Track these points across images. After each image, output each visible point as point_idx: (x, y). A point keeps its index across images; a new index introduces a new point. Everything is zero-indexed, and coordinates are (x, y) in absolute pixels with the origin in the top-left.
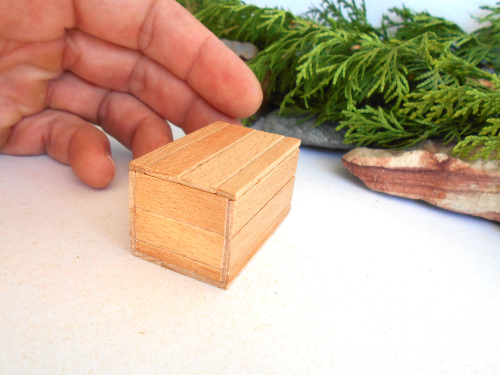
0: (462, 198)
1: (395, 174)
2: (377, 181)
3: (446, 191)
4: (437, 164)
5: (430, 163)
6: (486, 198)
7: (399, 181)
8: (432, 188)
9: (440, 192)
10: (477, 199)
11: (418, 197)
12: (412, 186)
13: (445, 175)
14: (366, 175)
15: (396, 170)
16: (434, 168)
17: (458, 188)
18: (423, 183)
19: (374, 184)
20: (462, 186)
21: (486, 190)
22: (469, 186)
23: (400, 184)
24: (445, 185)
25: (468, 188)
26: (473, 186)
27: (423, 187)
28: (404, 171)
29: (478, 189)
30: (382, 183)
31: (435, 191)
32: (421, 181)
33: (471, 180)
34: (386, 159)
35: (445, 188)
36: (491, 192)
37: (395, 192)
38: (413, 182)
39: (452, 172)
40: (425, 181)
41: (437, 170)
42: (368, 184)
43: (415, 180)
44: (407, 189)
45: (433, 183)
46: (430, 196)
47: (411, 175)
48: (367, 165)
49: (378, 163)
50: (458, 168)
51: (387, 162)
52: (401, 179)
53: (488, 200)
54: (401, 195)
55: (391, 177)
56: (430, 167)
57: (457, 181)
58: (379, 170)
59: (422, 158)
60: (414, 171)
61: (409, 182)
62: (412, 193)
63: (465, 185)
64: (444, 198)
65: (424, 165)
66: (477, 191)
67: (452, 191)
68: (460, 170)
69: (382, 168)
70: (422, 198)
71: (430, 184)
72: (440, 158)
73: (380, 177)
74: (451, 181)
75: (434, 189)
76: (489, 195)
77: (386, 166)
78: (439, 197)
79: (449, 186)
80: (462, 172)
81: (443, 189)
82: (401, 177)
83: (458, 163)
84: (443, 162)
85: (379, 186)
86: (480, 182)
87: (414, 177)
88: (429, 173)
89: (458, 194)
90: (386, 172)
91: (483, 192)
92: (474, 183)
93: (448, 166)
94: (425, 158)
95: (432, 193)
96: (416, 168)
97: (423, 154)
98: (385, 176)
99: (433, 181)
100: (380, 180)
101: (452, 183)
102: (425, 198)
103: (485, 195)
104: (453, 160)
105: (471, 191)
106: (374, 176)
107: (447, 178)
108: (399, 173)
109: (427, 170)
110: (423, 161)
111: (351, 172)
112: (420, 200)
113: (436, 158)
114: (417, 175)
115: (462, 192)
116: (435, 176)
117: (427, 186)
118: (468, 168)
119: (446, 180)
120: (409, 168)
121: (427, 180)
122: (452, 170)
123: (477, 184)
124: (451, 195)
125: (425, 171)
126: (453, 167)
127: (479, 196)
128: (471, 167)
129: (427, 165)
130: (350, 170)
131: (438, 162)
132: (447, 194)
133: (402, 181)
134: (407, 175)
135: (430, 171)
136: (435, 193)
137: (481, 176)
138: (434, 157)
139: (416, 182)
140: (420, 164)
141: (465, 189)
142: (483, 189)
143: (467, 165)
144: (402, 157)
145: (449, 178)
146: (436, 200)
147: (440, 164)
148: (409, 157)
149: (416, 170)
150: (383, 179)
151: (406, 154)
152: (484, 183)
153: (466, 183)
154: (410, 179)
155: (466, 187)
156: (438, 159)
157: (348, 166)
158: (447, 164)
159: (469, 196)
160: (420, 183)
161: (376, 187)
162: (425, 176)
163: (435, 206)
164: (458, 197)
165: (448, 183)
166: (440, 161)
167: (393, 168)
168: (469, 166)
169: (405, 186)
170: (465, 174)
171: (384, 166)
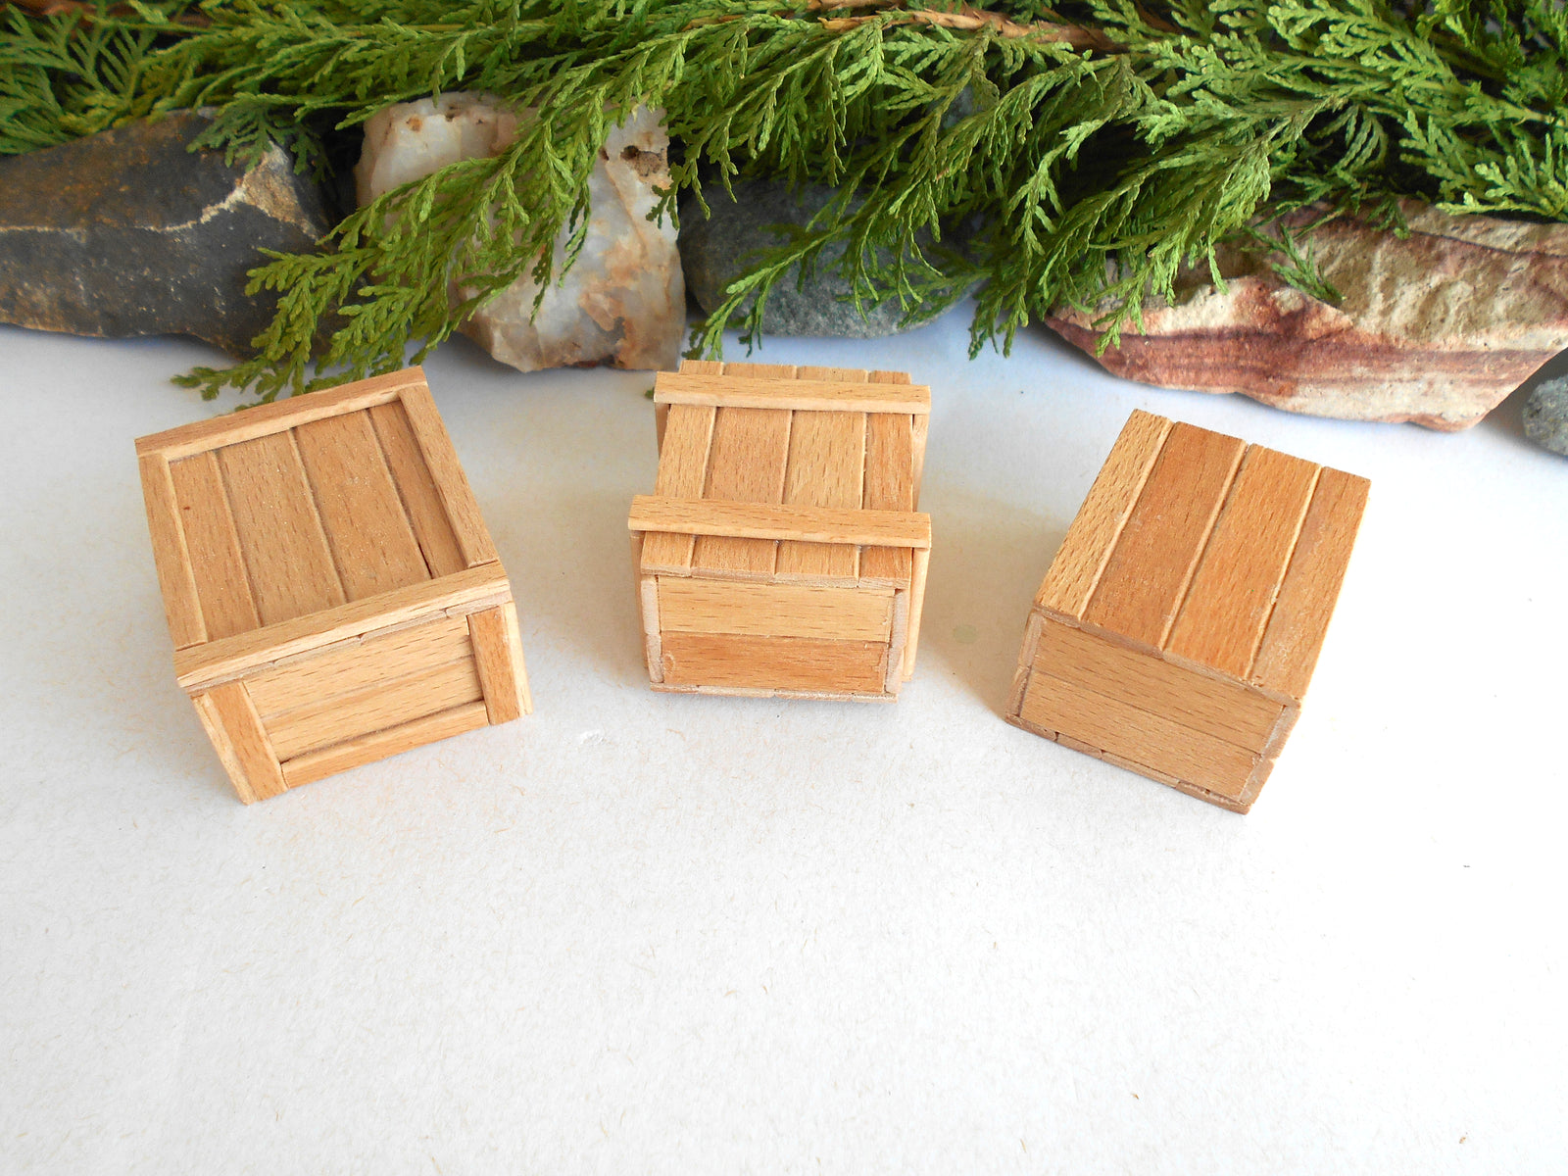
0: (1333, 393)
1: (1177, 348)
2: (1133, 363)
3: (1297, 382)
4: (1276, 317)
5: (1260, 316)
6: (1389, 392)
7: (1185, 361)
8: (1265, 374)
9: (1281, 383)
10: (1368, 393)
11: (1231, 390)
12: (1215, 369)
13: (1294, 347)
15: (1178, 337)
16: (1271, 328)
17: (1325, 376)
18: (1242, 363)
19: (1124, 369)
20: (1333, 372)
21: (1388, 376)
22: (1350, 371)
23: (1188, 368)
24: (1295, 368)
25: (1346, 374)
26: (1359, 370)
27: (1242, 370)
28: (1198, 336)
29: (1372, 376)
30: (1144, 367)
32: (1238, 358)
33: (1356, 357)
34: (1151, 316)
35: (1295, 375)
36: (1401, 380)
37: (1175, 384)
38: (1218, 360)
39: (1312, 341)
40: (1246, 357)
42: (1109, 369)
43: (1224, 354)
45: (1267, 362)
46: (1260, 390)
47: (1215, 345)
50: (1324, 331)
51: (1155, 322)
52: (1189, 356)
53: (1392, 393)
55: (1167, 352)
56: (1259, 325)
57: (1321, 361)
58: (1137, 342)
59: (1239, 302)
60: (1220, 335)
61: (1208, 361)
62: (1217, 384)
63: (1341, 369)
64: (1291, 395)
66: (1369, 379)
67: (1311, 381)
68: (1329, 335)
69: (1144, 336)
70: (1240, 390)
71: (1260, 364)
72: (1282, 304)
73: (1141, 356)
74: (1308, 361)
75: (1268, 378)
76: (1398, 384)
77: (1154, 331)
78: (1280, 392)
79: (1304, 372)
80: (1334, 341)
81: (1288, 378)
82: (1190, 350)
83: (1326, 320)
84: (1292, 315)
85: (1137, 376)
86: (1375, 363)
87: (1222, 349)
88: (1256, 339)
89: (1325, 387)
90: (1153, 345)
91: (1382, 381)
92: (1361, 365)
93: (1302, 325)
94: (1248, 302)
95: (1265, 385)
96: (1224, 328)
97: (1242, 293)
98: (1151, 352)
99: (1266, 357)
100: (1140, 362)
101: (1311, 366)
102: (1248, 393)
103: (1386, 385)
104: (1314, 309)
105: (1353, 380)
106: (1124, 353)
107: (1298, 355)
108: (1184, 343)
109: (1252, 332)
110: (1242, 311)
111: (1066, 338)
112: (1237, 395)
113: (1275, 301)
114: (1229, 343)
115: (1334, 381)
116: (1270, 347)
117: (1253, 369)
118: (1349, 329)
119: (1297, 357)
120: (1207, 331)
121: (1252, 355)
122: (1311, 334)
123: (1367, 366)
124: (1307, 389)
125: (1247, 335)
126: (1313, 327)
127: (1373, 387)
128: (1357, 324)
129: (1251, 319)
130: (1065, 334)
131: (1277, 313)
132: (1300, 388)
133: (1193, 360)
134: (1203, 345)
135: (1258, 334)
136: (1271, 384)
137: (1376, 349)
138: (1270, 301)
139: (1226, 359)
140: (1235, 318)
141: (1339, 376)
142: (1381, 376)
143: (1346, 320)
144: (1191, 304)
145: (1304, 353)
146: (1273, 399)
147: (1283, 318)
148: (1208, 303)
149: (1225, 332)
150: (1147, 360)
151: (1202, 297)
152: (1384, 363)
153: (1343, 365)
154: (1210, 355)
155: (1343, 372)
156: (1278, 304)
157: (1056, 326)
158: (1299, 319)
159: (1348, 389)
160: (1236, 362)
161: (1129, 377)
162: (1247, 346)
163: (1271, 407)
164: (1324, 391)
165: (1303, 365)
166: (1283, 311)
167: (1168, 334)
168: (1352, 324)
169: (1200, 369)
170: (1341, 345)
171: (1147, 332)
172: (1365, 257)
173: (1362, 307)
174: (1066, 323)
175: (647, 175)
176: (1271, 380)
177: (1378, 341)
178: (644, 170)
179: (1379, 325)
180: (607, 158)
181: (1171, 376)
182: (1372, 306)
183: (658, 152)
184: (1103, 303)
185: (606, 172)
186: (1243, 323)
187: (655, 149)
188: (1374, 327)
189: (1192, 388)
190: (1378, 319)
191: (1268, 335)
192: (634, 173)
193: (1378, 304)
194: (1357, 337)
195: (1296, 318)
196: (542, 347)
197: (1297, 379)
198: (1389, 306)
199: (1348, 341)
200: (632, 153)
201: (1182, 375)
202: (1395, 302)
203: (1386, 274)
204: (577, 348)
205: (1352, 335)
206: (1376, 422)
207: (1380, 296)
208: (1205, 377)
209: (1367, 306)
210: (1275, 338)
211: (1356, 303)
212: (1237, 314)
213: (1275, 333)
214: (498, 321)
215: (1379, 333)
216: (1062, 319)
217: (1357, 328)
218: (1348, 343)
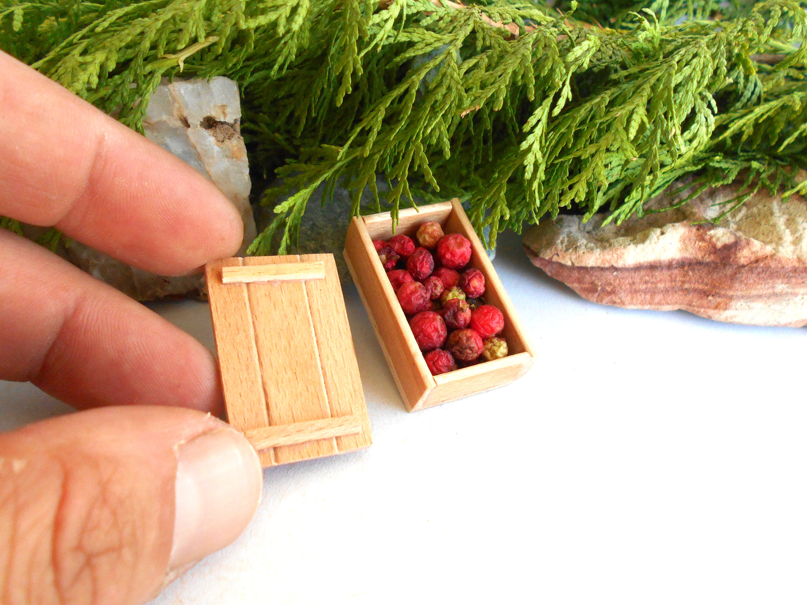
0: (758, 305)
1: (637, 277)
2: (603, 290)
3: (731, 298)
4: (714, 250)
5: (700, 249)
6: (801, 302)
7: (643, 287)
8: (705, 294)
9: (719, 300)
10: (785, 305)
11: (676, 307)
12: (666, 291)
13: (729, 271)
14: (580, 281)
15: (638, 268)
16: (708, 259)
17: (754, 292)
18: (686, 286)
19: (596, 295)
20: (762, 289)
21: (802, 291)
22: (773, 288)
23: (645, 292)
24: (730, 288)
25: (770, 291)
26: (780, 287)
27: (687, 291)
28: (653, 267)
29: (790, 291)
30: (613, 292)
32: (683, 282)
33: (778, 277)
34: (619, 252)
35: (730, 293)
37: (635, 304)
38: (668, 284)
39: (743, 266)
40: (690, 282)
42: (583, 296)
43: (673, 280)
45: (706, 284)
46: (700, 306)
47: (666, 273)
48: (583, 265)
49: (604, 261)
50: (753, 258)
51: (620, 257)
52: (646, 282)
53: (803, 304)
55: (629, 280)
56: (699, 256)
57: (752, 281)
58: (608, 273)
59: (683, 240)
60: (669, 266)
61: (661, 286)
62: (667, 303)
63: (767, 286)
64: (725, 309)
66: (787, 294)
67: (742, 297)
68: (757, 261)
69: (614, 269)
70: (684, 307)
71: (701, 287)
72: (718, 239)
73: (610, 284)
74: (741, 282)
75: (708, 296)
77: (620, 264)
78: (716, 307)
79: (738, 289)
80: (762, 265)
81: (725, 296)
82: (647, 278)
83: (754, 249)
84: (726, 247)
85: (607, 299)
86: (794, 280)
87: (670, 276)
88: (696, 268)
89: (753, 301)
90: (620, 275)
91: (796, 295)
92: (782, 283)
93: (735, 254)
94: (690, 240)
95: (705, 302)
96: (673, 260)
97: (685, 233)
98: (618, 281)
99: (706, 280)
100: (609, 289)
101: (743, 285)
102: (690, 309)
103: (800, 297)
104: (743, 243)
105: (775, 295)
106: (597, 282)
107: (733, 278)
108: (642, 273)
109: (694, 261)
110: (686, 247)
111: (549, 274)
112: (680, 311)
113: (711, 237)
114: (676, 271)
115: (760, 296)
116: (709, 273)
117: (695, 290)
118: (772, 256)
119: (732, 279)
120: (660, 263)
121: (695, 280)
122: (743, 261)
123: (787, 283)
124: (739, 303)
125: (690, 264)
126: (744, 256)
127: (789, 300)
128: (778, 252)
129: (693, 252)
130: (548, 271)
131: (714, 246)
132: (733, 303)
133: (649, 285)
134: (657, 274)
135: (699, 263)
136: (710, 301)
137: (795, 270)
138: (707, 237)
139: (674, 283)
140: (680, 251)
141: (765, 292)
142: (797, 290)
143: (769, 249)
144: (647, 242)
145: (738, 276)
146: (711, 312)
147: (719, 250)
148: (660, 241)
149: (674, 263)
150: (614, 287)
151: (655, 237)
152: (800, 281)
153: (768, 283)
154: (662, 279)
155: (768, 288)
156: (714, 240)
157: (542, 265)
158: (733, 250)
159: (770, 302)
160: (681, 286)
161: (600, 301)
162: (691, 273)
163: (709, 319)
164: (752, 304)
165: (737, 285)
166: (719, 245)
167: (631, 266)
168: (774, 251)
169: (654, 293)
170: (768, 267)
171: (615, 265)
172: (765, 206)
173: (776, 239)
174: (550, 262)
175: (223, 141)
176: (710, 298)
177: (797, 265)
178: (221, 137)
179: (794, 252)
180: (189, 126)
181: (632, 299)
182: (785, 239)
183: (232, 122)
184: (579, 244)
185: (187, 137)
186: (687, 255)
187: (230, 119)
188: (791, 254)
189: (647, 307)
190: (792, 248)
191: (707, 264)
192: (212, 139)
193: (788, 237)
194: (780, 262)
195: (730, 249)
196: (136, 284)
197: (732, 296)
198: (797, 238)
199: (773, 264)
200: (210, 123)
201: (640, 297)
202: (801, 235)
203: (786, 216)
204: (166, 284)
205: (776, 260)
206: (785, 327)
207: (788, 231)
208: (658, 298)
209: (780, 239)
210: (713, 265)
211: (770, 237)
212: (683, 249)
213: (713, 262)
214: (95, 262)
215: (795, 257)
216: (547, 258)
217: (779, 255)
218: (773, 266)
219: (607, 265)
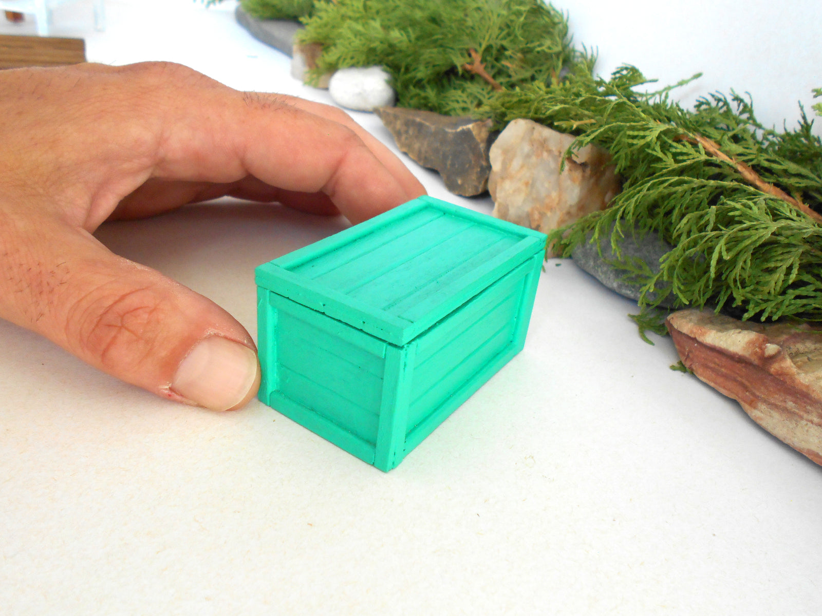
0: (776, 415)
1: (710, 355)
2: (688, 356)
3: (758, 398)
4: (762, 357)
5: (756, 353)
6: (806, 429)
7: (712, 365)
8: (746, 389)
9: (752, 398)
10: (795, 425)
11: (733, 396)
12: (726, 377)
13: (762, 375)
14: (679, 344)
15: (712, 349)
16: (756, 362)
17: (772, 400)
18: (739, 379)
20: (777, 399)
21: (805, 416)
22: (785, 401)
23: (713, 370)
25: (782, 404)
26: (790, 404)
27: (738, 383)
28: (722, 353)
29: (797, 411)
30: (692, 359)
31: (747, 393)
32: (738, 375)
33: (790, 394)
34: (703, 330)
35: (758, 394)
36: (812, 422)
37: (704, 377)
38: (728, 372)
39: (771, 375)
40: (742, 376)
41: (758, 366)
43: (732, 370)
44: (720, 380)
45: (749, 382)
46: (743, 400)
47: (729, 362)
49: (692, 332)
50: (779, 371)
51: (703, 334)
52: (715, 363)
54: (712, 384)
55: (704, 355)
56: (753, 359)
57: (772, 389)
58: (691, 342)
60: (733, 358)
61: (724, 370)
62: (724, 387)
63: (781, 398)
64: (755, 408)
65: (746, 354)
66: (794, 413)
67: (765, 401)
68: (780, 375)
69: (694, 340)
70: (736, 398)
71: (745, 382)
72: (768, 351)
73: (692, 353)
74: (765, 386)
75: (747, 392)
76: (810, 425)
77: (700, 339)
78: (750, 404)
79: (763, 393)
80: (781, 378)
81: (755, 395)
82: (716, 360)
83: (784, 365)
85: (689, 365)
86: (799, 402)
87: (733, 367)
88: (749, 367)
89: (773, 410)
90: (699, 348)
91: (801, 418)
92: (791, 400)
93: (770, 364)
94: (753, 344)
95: (744, 396)
96: (736, 354)
98: (697, 352)
99: (749, 378)
100: (691, 356)
101: (766, 390)
102: (739, 400)
103: (804, 422)
104: (781, 357)
105: (787, 410)
106: (685, 347)
107: (763, 381)
109: (749, 361)
110: (748, 348)
112: (734, 401)
113: (765, 349)
114: (736, 364)
115: (776, 406)
116: (753, 373)
117: (742, 385)
119: (761, 383)
121: (744, 376)
122: (772, 371)
123: (795, 402)
124: (763, 407)
125: (746, 363)
126: (774, 368)
127: (797, 421)
128: (799, 375)
129: (751, 355)
131: (764, 355)
132: (759, 404)
133: (716, 366)
134: (723, 360)
135: (751, 364)
136: (747, 396)
137: (802, 394)
138: (763, 348)
139: (733, 373)
140: (744, 350)
141: (779, 404)
142: (802, 414)
143: (794, 370)
144: (725, 333)
145: (766, 381)
146: (748, 408)
147: (765, 358)
148: (734, 336)
149: (736, 356)
150: (694, 356)
151: (732, 332)
152: (803, 405)
153: (782, 396)
154: (726, 366)
155: (782, 401)
156: (766, 351)
157: (668, 326)
158: (771, 361)
159: (784, 416)
160: (736, 377)
162: (744, 370)
163: (746, 414)
164: (772, 412)
165: (762, 388)
166: (766, 355)
167: (707, 344)
168: (796, 373)
169: (718, 374)
171: (698, 338)
173: (809, 371)
177: (805, 389)
181: (704, 371)
191: (755, 366)
194: (794, 382)
195: (770, 359)
201: (709, 373)
205: (792, 380)
209: (812, 372)
212: (746, 349)
215: (807, 384)
217: (797, 377)
218: (788, 383)
219: (692, 336)
